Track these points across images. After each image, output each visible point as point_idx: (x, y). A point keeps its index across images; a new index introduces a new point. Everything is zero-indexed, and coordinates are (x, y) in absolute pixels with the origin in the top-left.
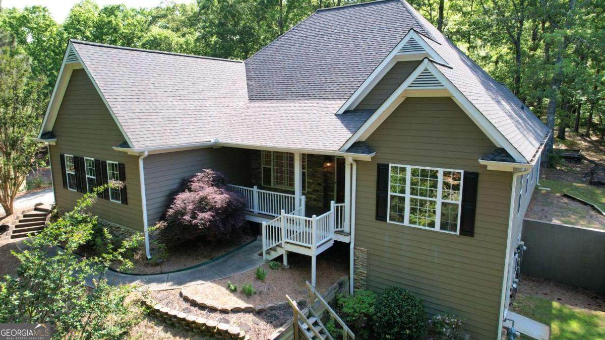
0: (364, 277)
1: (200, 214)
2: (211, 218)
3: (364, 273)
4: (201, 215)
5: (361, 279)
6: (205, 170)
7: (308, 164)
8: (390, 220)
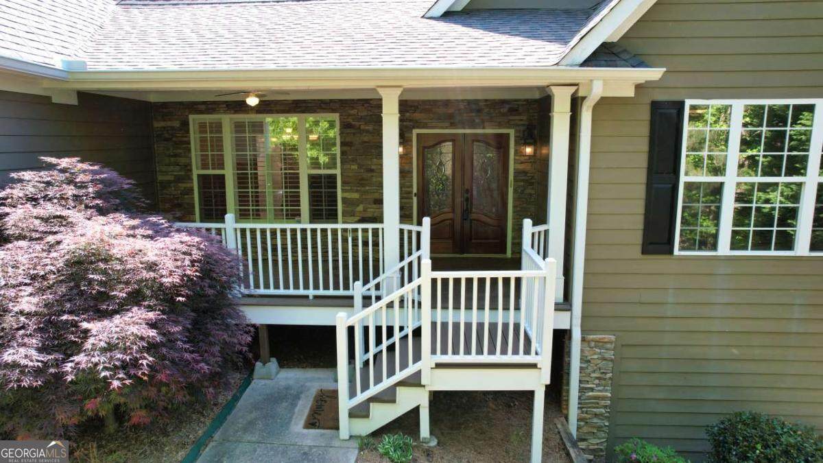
0: (605, 407)
1: (94, 326)
2: (152, 333)
3: (604, 398)
4: (100, 330)
5: (596, 415)
6: (53, 160)
7: (343, 153)
8: (682, 249)
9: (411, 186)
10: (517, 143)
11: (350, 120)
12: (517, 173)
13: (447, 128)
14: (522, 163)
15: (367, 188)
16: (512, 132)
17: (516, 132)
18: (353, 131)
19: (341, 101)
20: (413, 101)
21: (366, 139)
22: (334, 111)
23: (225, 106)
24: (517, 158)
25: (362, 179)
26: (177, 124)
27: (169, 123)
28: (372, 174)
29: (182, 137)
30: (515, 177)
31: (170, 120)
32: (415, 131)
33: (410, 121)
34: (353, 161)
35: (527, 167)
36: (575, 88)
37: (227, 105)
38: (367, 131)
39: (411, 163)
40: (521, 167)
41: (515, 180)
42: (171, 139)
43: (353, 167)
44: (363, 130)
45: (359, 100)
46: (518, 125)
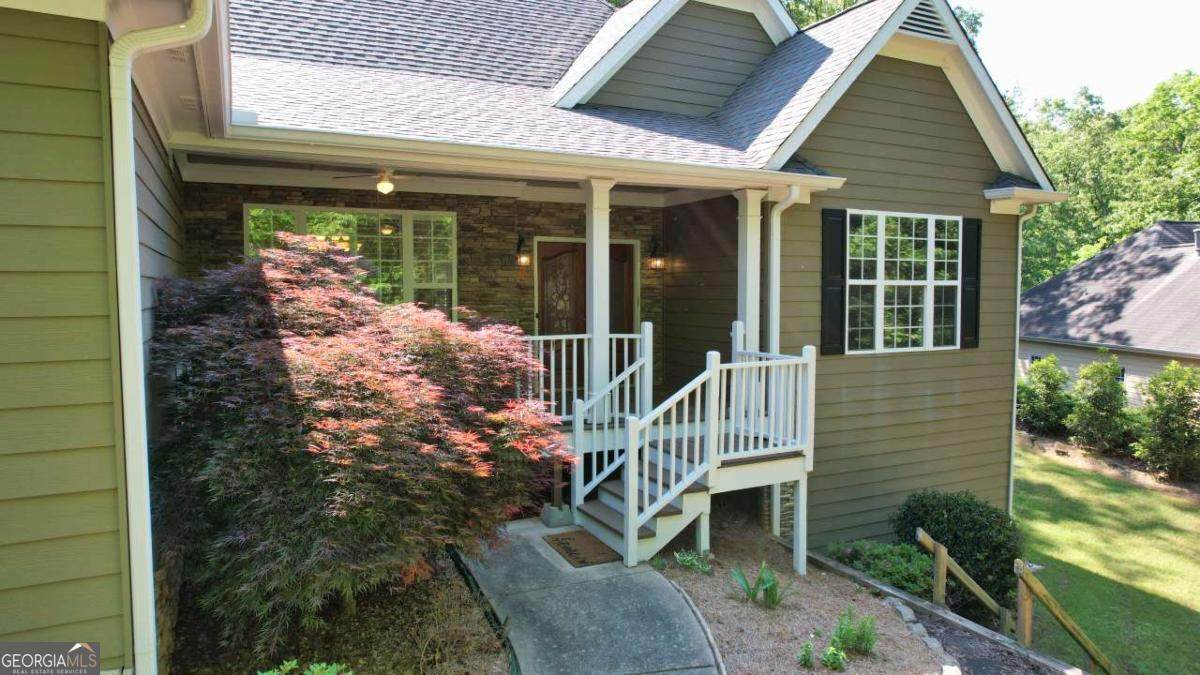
7: (461, 262)
8: (850, 349)
9: (533, 306)
10: (643, 256)
11: (470, 221)
12: (645, 289)
13: (571, 236)
14: (649, 277)
15: (491, 306)
16: (637, 244)
17: (642, 242)
18: (476, 234)
19: (458, 197)
20: (535, 203)
21: (490, 245)
22: (450, 209)
23: (300, 194)
24: (644, 272)
25: (485, 296)
26: (221, 215)
27: (211, 214)
28: (497, 289)
29: (231, 234)
30: (642, 293)
31: (212, 209)
32: (537, 239)
33: (533, 226)
34: (472, 272)
35: (654, 282)
36: (766, 192)
37: (303, 194)
38: (490, 236)
39: (532, 277)
40: (648, 282)
41: (643, 297)
42: (212, 238)
43: (473, 280)
44: (486, 234)
45: (481, 197)
46: (643, 236)
